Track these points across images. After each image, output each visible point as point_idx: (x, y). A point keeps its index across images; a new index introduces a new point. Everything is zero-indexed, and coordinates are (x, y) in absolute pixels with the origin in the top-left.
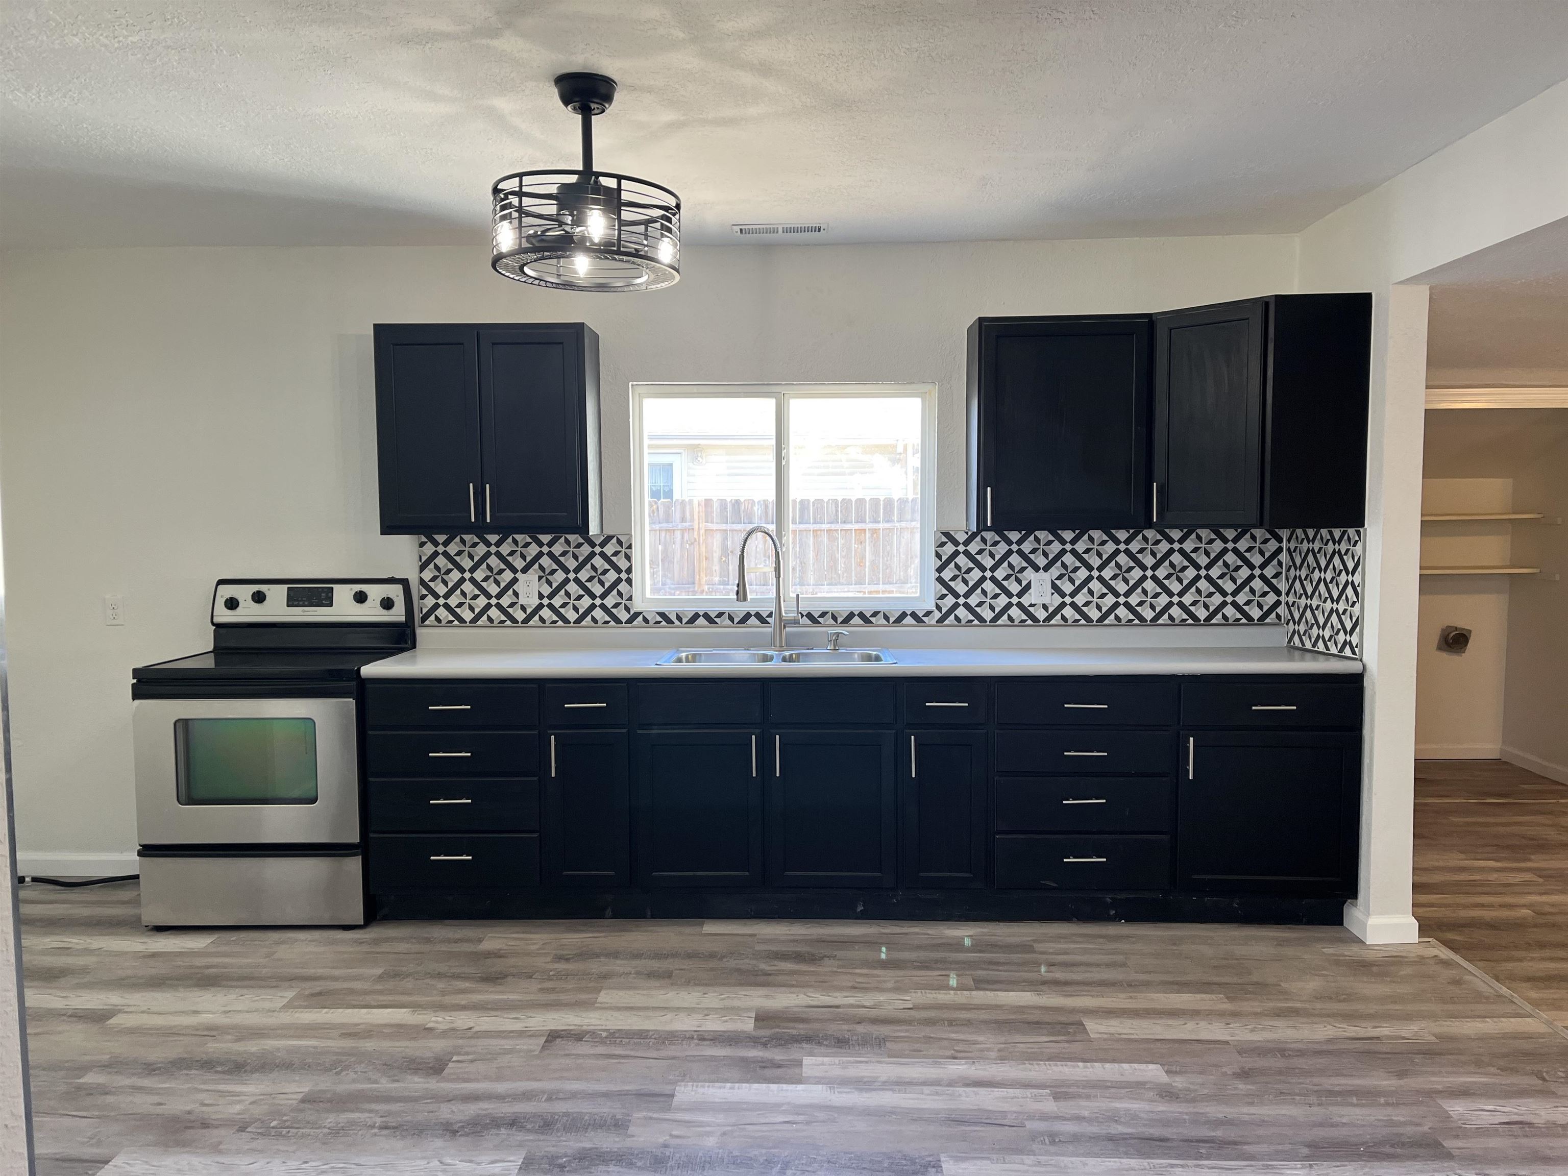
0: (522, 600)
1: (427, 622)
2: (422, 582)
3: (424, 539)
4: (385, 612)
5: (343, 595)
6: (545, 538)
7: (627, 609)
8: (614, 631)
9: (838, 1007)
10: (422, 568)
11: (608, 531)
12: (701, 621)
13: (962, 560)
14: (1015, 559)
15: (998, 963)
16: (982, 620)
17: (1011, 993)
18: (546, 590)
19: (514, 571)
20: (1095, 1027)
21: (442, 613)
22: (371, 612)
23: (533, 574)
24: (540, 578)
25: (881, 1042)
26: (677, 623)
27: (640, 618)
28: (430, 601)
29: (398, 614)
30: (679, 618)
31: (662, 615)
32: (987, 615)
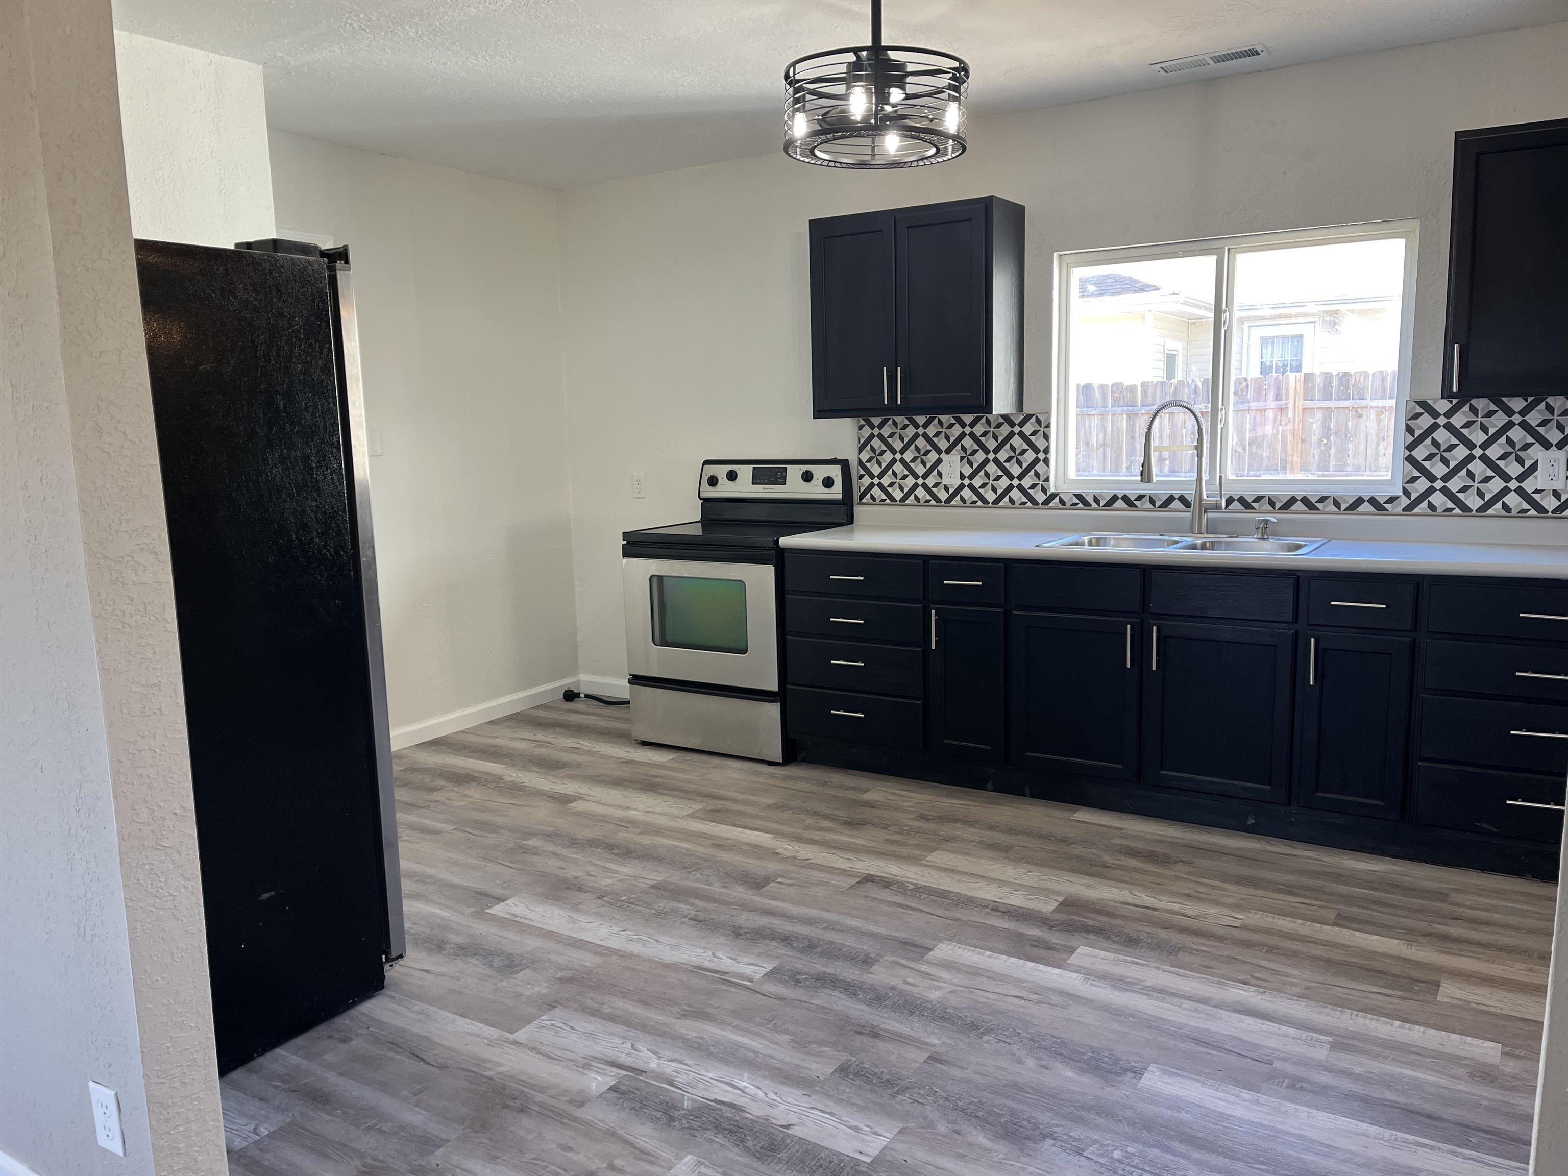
0: (945, 481)
1: (864, 501)
2: (860, 463)
3: (863, 423)
4: (826, 490)
5: (794, 473)
6: (968, 418)
7: (1044, 490)
8: (1030, 513)
9: (1154, 909)
10: (861, 450)
11: (1027, 410)
12: (1120, 504)
13: (1442, 435)
14: (1516, 434)
15: (1385, 905)
16: (1465, 508)
17: (1374, 937)
18: (967, 471)
19: (939, 451)
20: (1449, 991)
21: (876, 491)
22: (815, 491)
23: (956, 455)
24: (962, 458)
25: (1174, 950)
26: (1094, 505)
27: (1057, 500)
28: (867, 481)
29: (836, 492)
30: (1096, 500)
31: (1079, 496)
32: (1474, 502)
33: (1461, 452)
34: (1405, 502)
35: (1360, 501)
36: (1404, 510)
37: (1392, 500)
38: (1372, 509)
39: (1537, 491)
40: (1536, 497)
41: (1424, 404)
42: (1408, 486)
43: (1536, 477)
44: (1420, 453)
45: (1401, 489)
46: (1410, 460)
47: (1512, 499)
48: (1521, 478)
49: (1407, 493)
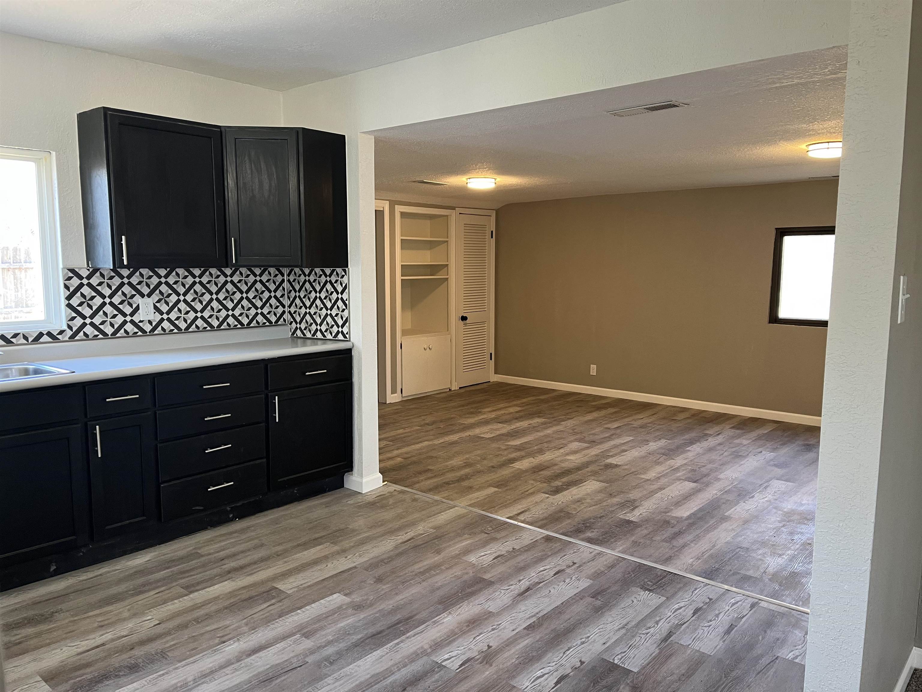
13: (86, 290)
14: (126, 289)
15: (188, 571)
16: (104, 334)
17: (216, 587)
20: (285, 586)
25: (163, 655)
32: (109, 330)
33: (98, 301)
34: (69, 333)
35: (41, 335)
36: (69, 338)
37: (61, 332)
38: (50, 340)
39: (140, 321)
40: (140, 324)
41: (72, 271)
42: (70, 323)
43: (139, 314)
44: (75, 301)
45: (66, 325)
46: (69, 306)
47: (129, 327)
48: (132, 314)
49: (70, 328)
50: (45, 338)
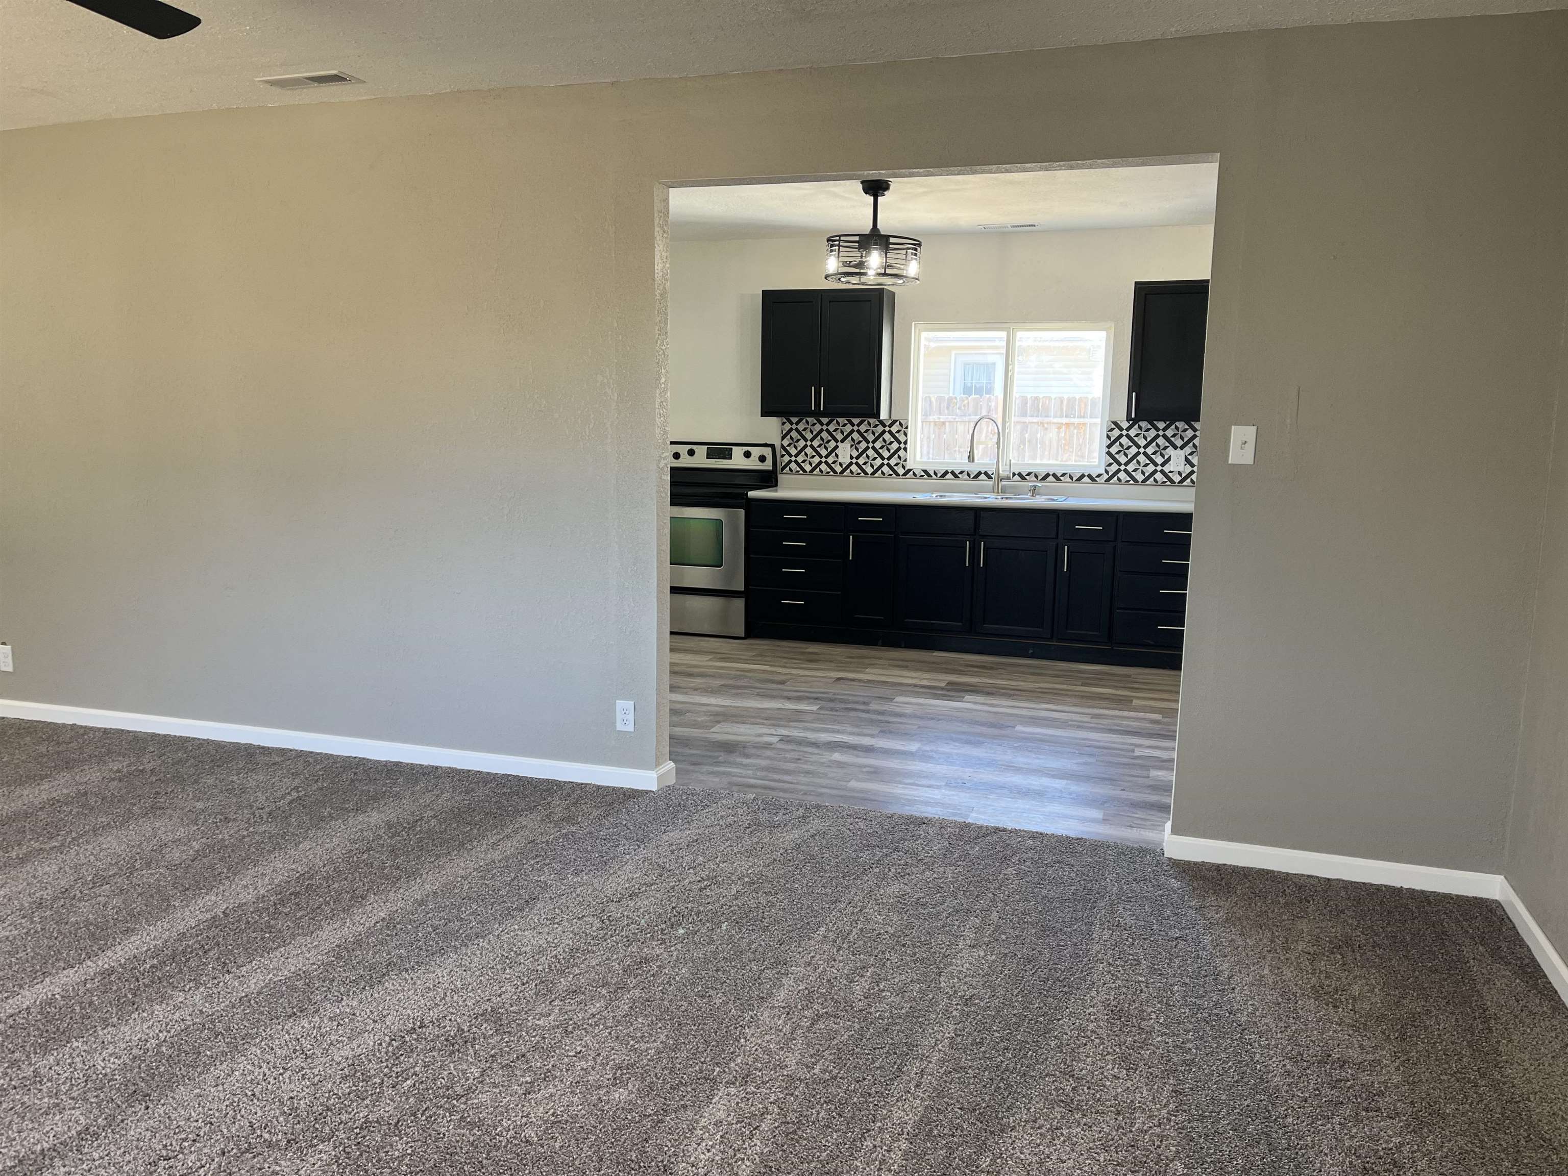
0: (840, 460)
1: (784, 471)
2: (783, 447)
3: (785, 420)
4: (761, 464)
5: (738, 452)
6: (856, 421)
7: (904, 467)
8: (895, 481)
10: (783, 438)
11: (894, 418)
12: (949, 476)
13: (1124, 441)
14: (1161, 441)
16: (1135, 481)
18: (855, 454)
19: (837, 441)
21: (793, 466)
22: (753, 464)
23: (847, 444)
24: (852, 446)
27: (911, 473)
28: (787, 458)
29: (768, 465)
30: (935, 474)
31: (925, 471)
32: (1140, 477)
33: (1134, 450)
34: (1106, 477)
35: (1083, 476)
36: (1105, 481)
37: (1099, 476)
38: (1090, 481)
39: (1170, 472)
40: (1170, 475)
41: (1115, 423)
42: (1107, 468)
43: (1170, 464)
44: (1113, 450)
45: (1104, 470)
46: (1109, 453)
47: (1158, 476)
48: (1163, 465)
49: (1107, 472)
50: (1086, 479)
